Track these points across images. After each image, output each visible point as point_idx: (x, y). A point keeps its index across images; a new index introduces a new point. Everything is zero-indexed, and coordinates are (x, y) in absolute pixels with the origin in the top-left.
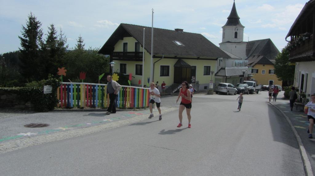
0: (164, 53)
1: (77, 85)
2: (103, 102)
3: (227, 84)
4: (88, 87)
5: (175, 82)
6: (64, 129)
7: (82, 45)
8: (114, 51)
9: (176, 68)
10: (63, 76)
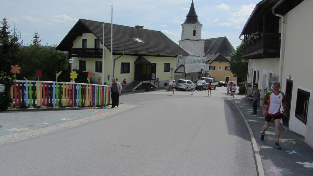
0: (124, 50)
1: (32, 83)
2: (61, 101)
3: (186, 81)
4: (44, 86)
5: (135, 79)
6: (19, 130)
7: (38, 41)
8: (73, 48)
9: (136, 65)
10: (17, 74)
